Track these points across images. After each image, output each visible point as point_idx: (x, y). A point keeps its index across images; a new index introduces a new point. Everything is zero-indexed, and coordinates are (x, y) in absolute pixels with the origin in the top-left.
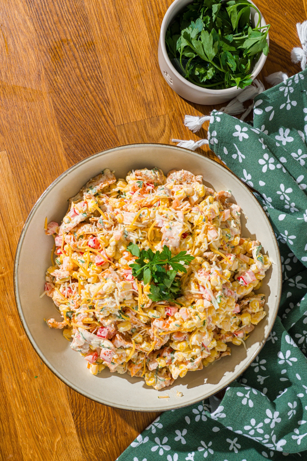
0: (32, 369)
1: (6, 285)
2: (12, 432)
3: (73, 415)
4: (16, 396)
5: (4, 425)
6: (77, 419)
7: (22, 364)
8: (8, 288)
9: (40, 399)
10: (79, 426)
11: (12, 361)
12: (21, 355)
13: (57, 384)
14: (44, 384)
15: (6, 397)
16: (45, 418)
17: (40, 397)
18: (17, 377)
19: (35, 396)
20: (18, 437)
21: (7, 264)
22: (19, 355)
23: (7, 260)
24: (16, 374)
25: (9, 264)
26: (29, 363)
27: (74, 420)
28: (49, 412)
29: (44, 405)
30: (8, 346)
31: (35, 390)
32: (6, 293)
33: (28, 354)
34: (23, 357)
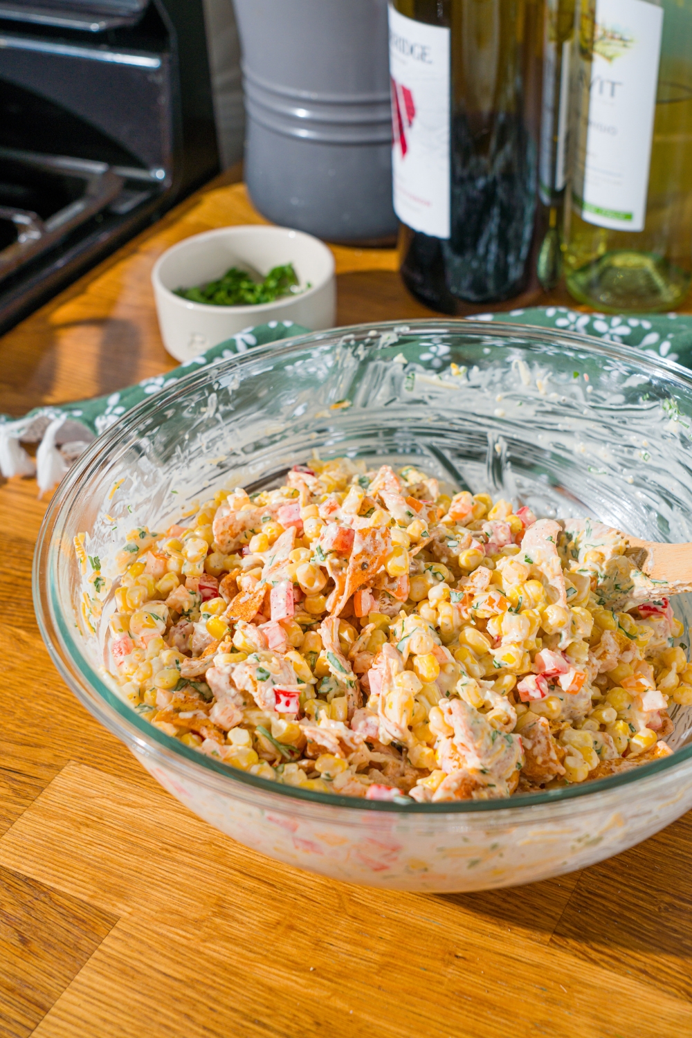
0: (541, 1016)
1: (310, 932)
7: (510, 1027)
8: (319, 935)
12: (488, 1013)
13: (621, 993)
14: (595, 1017)
21: (270, 901)
22: (486, 1018)
23: (262, 895)
25: (274, 899)
26: (521, 1012)
30: (444, 1025)
32: (325, 945)
33: (497, 998)
34: (496, 1015)
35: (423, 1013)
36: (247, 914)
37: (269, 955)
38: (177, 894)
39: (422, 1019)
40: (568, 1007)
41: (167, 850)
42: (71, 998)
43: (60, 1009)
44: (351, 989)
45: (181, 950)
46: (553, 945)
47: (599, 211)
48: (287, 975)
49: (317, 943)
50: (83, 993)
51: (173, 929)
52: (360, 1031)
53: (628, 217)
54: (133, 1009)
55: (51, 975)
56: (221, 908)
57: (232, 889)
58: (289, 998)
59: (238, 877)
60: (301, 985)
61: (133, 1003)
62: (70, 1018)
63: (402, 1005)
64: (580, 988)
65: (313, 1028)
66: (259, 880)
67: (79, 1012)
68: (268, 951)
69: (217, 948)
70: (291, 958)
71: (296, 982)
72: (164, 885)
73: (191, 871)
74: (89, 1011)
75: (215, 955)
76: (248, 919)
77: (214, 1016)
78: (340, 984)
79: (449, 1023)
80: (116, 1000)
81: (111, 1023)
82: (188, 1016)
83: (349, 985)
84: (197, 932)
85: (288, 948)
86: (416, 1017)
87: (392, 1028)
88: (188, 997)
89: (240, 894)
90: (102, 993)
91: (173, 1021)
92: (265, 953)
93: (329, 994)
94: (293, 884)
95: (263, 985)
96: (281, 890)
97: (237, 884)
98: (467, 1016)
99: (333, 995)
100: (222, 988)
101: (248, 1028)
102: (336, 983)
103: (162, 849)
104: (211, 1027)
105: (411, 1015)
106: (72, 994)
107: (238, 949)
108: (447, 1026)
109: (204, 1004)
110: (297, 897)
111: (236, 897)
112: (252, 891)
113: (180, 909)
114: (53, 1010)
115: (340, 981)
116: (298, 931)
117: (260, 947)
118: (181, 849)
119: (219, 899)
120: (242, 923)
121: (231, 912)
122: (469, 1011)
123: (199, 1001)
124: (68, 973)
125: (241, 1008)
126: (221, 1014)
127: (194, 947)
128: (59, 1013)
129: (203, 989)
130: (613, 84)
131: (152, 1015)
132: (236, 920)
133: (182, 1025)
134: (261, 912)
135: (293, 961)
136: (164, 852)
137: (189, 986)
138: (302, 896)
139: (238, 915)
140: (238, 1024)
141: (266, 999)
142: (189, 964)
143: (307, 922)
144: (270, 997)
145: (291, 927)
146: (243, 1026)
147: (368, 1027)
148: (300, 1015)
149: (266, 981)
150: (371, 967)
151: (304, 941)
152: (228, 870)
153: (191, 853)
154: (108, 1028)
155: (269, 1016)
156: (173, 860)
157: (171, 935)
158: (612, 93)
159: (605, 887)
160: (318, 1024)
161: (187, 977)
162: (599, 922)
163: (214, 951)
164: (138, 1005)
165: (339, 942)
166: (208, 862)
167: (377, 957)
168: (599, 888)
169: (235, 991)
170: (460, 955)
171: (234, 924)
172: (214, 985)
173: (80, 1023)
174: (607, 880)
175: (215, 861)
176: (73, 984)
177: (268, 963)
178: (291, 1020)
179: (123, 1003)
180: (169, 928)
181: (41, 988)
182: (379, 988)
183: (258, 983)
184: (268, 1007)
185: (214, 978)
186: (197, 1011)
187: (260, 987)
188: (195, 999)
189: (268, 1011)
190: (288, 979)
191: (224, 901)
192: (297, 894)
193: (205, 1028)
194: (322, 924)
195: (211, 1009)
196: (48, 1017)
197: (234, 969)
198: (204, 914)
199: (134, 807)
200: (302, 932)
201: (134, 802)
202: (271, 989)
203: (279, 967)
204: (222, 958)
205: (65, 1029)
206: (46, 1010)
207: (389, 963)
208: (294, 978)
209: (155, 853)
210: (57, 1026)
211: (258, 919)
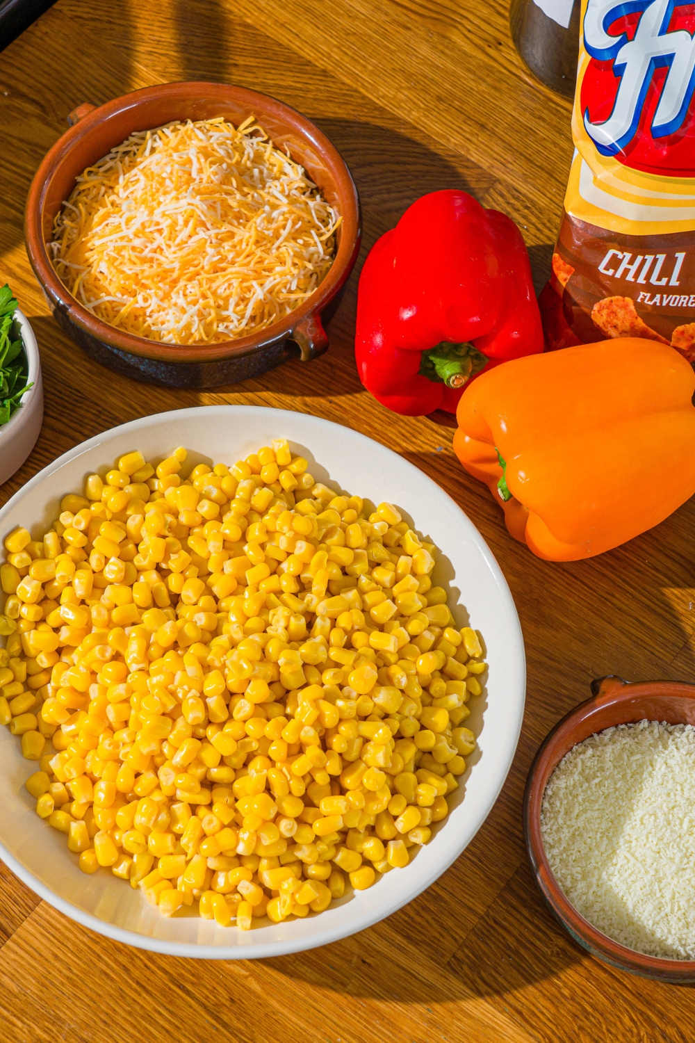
35: (322, 1010)
39: (320, 1016)
40: (446, 1032)
42: (30, 928)
43: (20, 937)
46: (448, 968)
50: (41, 926)
52: (267, 1015)
54: (80, 951)
55: (16, 902)
61: (82, 946)
62: (28, 948)
63: (307, 998)
64: (460, 1016)
65: (228, 1004)
67: (36, 943)
74: (44, 945)
77: (147, 973)
79: (341, 1025)
80: (68, 939)
81: (61, 961)
82: (126, 969)
87: (294, 1019)
90: (56, 929)
91: (112, 970)
93: (247, 974)
98: (359, 1023)
99: (251, 975)
101: (174, 991)
105: (312, 1010)
106: (31, 924)
108: (340, 1027)
109: (141, 960)
114: (14, 936)
122: (361, 1017)
124: (30, 904)
125: (171, 971)
126: (153, 972)
128: (19, 941)
131: (95, 960)
133: (119, 976)
146: (170, 989)
147: (274, 1013)
148: (219, 988)
154: (58, 965)
155: (193, 984)
159: (511, 919)
160: (232, 1001)
162: (495, 954)
164: (85, 948)
168: (505, 919)
170: (367, 961)
173: (36, 955)
174: (514, 912)
176: (33, 914)
178: (211, 992)
179: (74, 944)
181: (6, 913)
184: (193, 975)
186: (134, 966)
193: (138, 983)
195: (146, 966)
196: (9, 943)
205: (22, 958)
206: (9, 936)
210: (16, 953)
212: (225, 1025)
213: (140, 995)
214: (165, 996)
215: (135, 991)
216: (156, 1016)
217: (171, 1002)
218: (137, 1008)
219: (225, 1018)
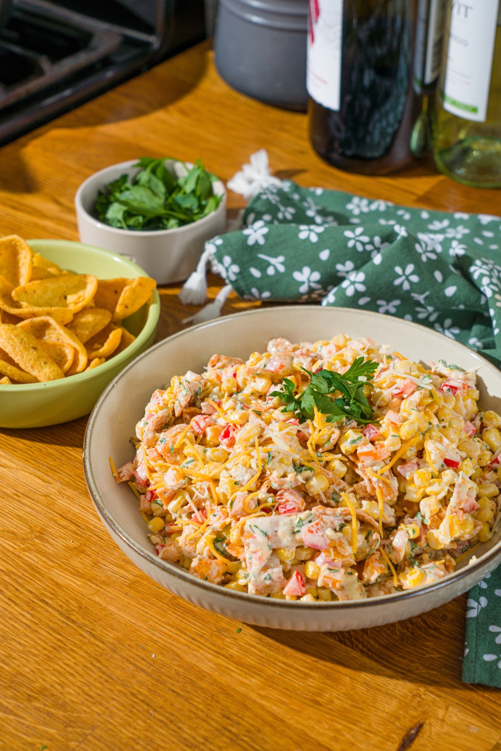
1: (93, 556)
2: (269, 719)
3: (341, 642)
4: (231, 670)
5: (246, 719)
6: (352, 642)
8: (98, 558)
9: (272, 653)
10: (365, 650)
11: (183, 633)
15: (215, 681)
16: (303, 671)
17: (268, 651)
18: (209, 648)
19: (259, 654)
20: (286, 720)
21: (74, 535)
23: (70, 530)
24: (205, 645)
25: (77, 534)
27: (349, 646)
28: (301, 660)
29: (284, 656)
30: (160, 620)
31: (253, 646)
32: (101, 565)
34: (195, 620)
35: (149, 612)
36: (57, 540)
37: (63, 565)
38: (16, 521)
39: (147, 615)
41: (17, 496)
44: (108, 592)
45: (8, 554)
47: (454, 103)
48: (71, 578)
49: (96, 564)
51: (7, 541)
52: (106, 615)
53: (474, 110)
56: (41, 534)
57: (52, 524)
58: (67, 591)
59: (58, 518)
60: (77, 585)
63: (137, 605)
65: (77, 610)
66: (71, 521)
68: (63, 563)
69: (31, 556)
70: (76, 569)
71: (75, 583)
72: (9, 515)
73: (29, 510)
75: (29, 559)
76: (56, 543)
77: (17, 593)
78: (102, 588)
79: (163, 620)
83: (108, 589)
84: (22, 546)
85: (76, 563)
86: (144, 613)
88: (4, 580)
89: (56, 528)
92: (61, 564)
93: (93, 592)
94: (92, 527)
95: (53, 581)
96: (83, 529)
97: (56, 522)
98: (176, 618)
99: (95, 593)
100: (27, 579)
101: (36, 603)
102: (100, 587)
103: (14, 494)
104: (14, 599)
107: (44, 559)
108: (162, 622)
109: (13, 586)
110: (92, 535)
111: (53, 529)
112: (64, 527)
113: (15, 531)
115: (103, 586)
116: (86, 554)
117: (59, 560)
118: (26, 496)
119: (42, 529)
120: (52, 545)
121: (47, 537)
123: (10, 584)
125: (35, 592)
126: (22, 593)
127: (17, 553)
129: (15, 577)
130: (467, 8)
132: (49, 543)
134: (65, 540)
135: (77, 571)
136: (15, 497)
137: (6, 575)
138: (96, 535)
139: (50, 540)
140: (30, 600)
141: (52, 589)
142: (11, 563)
143: (94, 550)
144: (55, 589)
145: (83, 552)
146: (33, 602)
147: (111, 614)
148: (71, 601)
149: (55, 579)
150: (125, 582)
151: (88, 561)
152: (53, 513)
153: (32, 500)
155: (51, 599)
156: (20, 502)
157: (4, 545)
158: (466, 15)
160: (80, 607)
161: (7, 569)
163: (29, 558)
165: (110, 565)
166: (41, 506)
167: (131, 577)
169: (34, 582)
171: (47, 545)
172: (23, 576)
175: (47, 507)
177: (61, 569)
178: (65, 603)
180: (4, 540)
182: (126, 594)
183: (51, 579)
184: (52, 594)
185: (24, 572)
186: (7, 589)
187: (51, 582)
188: (8, 582)
189: (52, 596)
190: (71, 580)
191: (44, 530)
192: (92, 533)
193: (9, 599)
194: (103, 553)
195: (16, 589)
197: (38, 570)
198: (29, 536)
199: (4, 467)
200: (88, 555)
201: (5, 464)
202: (57, 584)
203: (67, 573)
204: (32, 562)
207: (138, 581)
208: (74, 580)
209: (9, 496)
211: (63, 544)
212: (73, 622)
213: (9, 605)
214: (29, 606)
215: (6, 603)
216: (20, 617)
217: (33, 609)
218: (7, 613)
219: (73, 618)
